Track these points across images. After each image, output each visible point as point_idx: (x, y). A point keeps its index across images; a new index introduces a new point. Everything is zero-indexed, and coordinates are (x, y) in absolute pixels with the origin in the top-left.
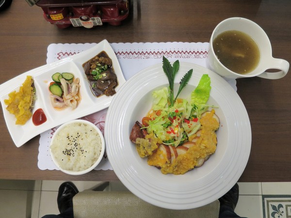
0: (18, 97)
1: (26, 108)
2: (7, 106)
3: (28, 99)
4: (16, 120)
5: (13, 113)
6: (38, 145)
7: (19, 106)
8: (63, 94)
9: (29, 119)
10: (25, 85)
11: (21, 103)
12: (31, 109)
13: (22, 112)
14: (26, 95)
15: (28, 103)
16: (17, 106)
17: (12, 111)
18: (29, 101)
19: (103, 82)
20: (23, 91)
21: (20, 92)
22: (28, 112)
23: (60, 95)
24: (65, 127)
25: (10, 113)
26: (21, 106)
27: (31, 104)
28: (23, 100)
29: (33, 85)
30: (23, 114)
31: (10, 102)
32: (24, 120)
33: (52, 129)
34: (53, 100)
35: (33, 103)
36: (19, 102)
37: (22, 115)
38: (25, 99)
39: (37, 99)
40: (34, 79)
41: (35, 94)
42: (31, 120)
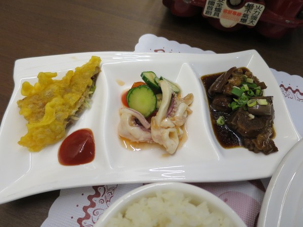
0: (55, 87)
1: (60, 114)
2: (22, 97)
3: (73, 98)
4: (25, 133)
5: (26, 114)
6: (45, 216)
7: (48, 104)
8: (154, 113)
9: (54, 142)
10: (80, 72)
11: (56, 101)
12: (70, 122)
13: (46, 121)
14: (73, 90)
15: (70, 107)
16: (44, 105)
17: (27, 111)
18: (72, 103)
19: (252, 117)
20: (71, 81)
21: (65, 80)
22: (61, 126)
23: (148, 114)
24: (151, 195)
25: (21, 113)
26: (53, 107)
27: (74, 111)
28: (62, 97)
29: (94, 78)
30: (48, 126)
31: (33, 92)
32: (42, 141)
33: (96, 188)
34: (127, 118)
35: (79, 112)
36: (51, 96)
37: (43, 127)
38: (67, 96)
39: (89, 108)
40: (102, 69)
41: (90, 96)
42: (56, 149)
